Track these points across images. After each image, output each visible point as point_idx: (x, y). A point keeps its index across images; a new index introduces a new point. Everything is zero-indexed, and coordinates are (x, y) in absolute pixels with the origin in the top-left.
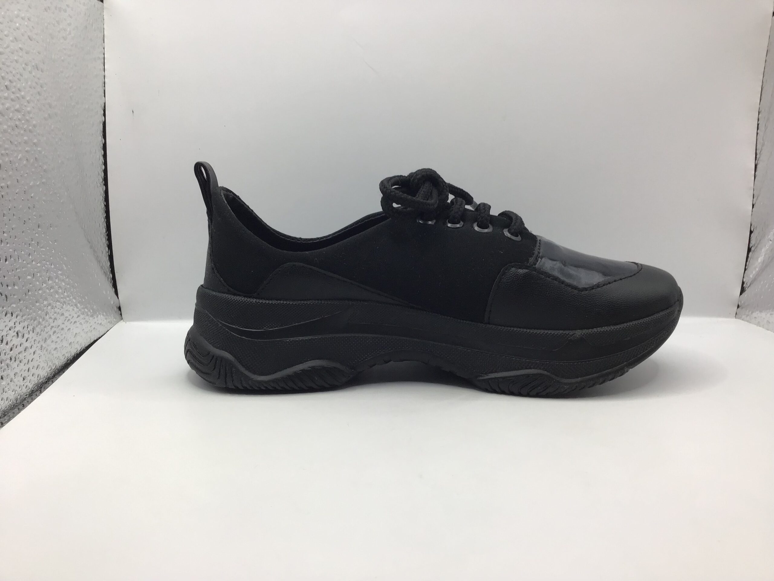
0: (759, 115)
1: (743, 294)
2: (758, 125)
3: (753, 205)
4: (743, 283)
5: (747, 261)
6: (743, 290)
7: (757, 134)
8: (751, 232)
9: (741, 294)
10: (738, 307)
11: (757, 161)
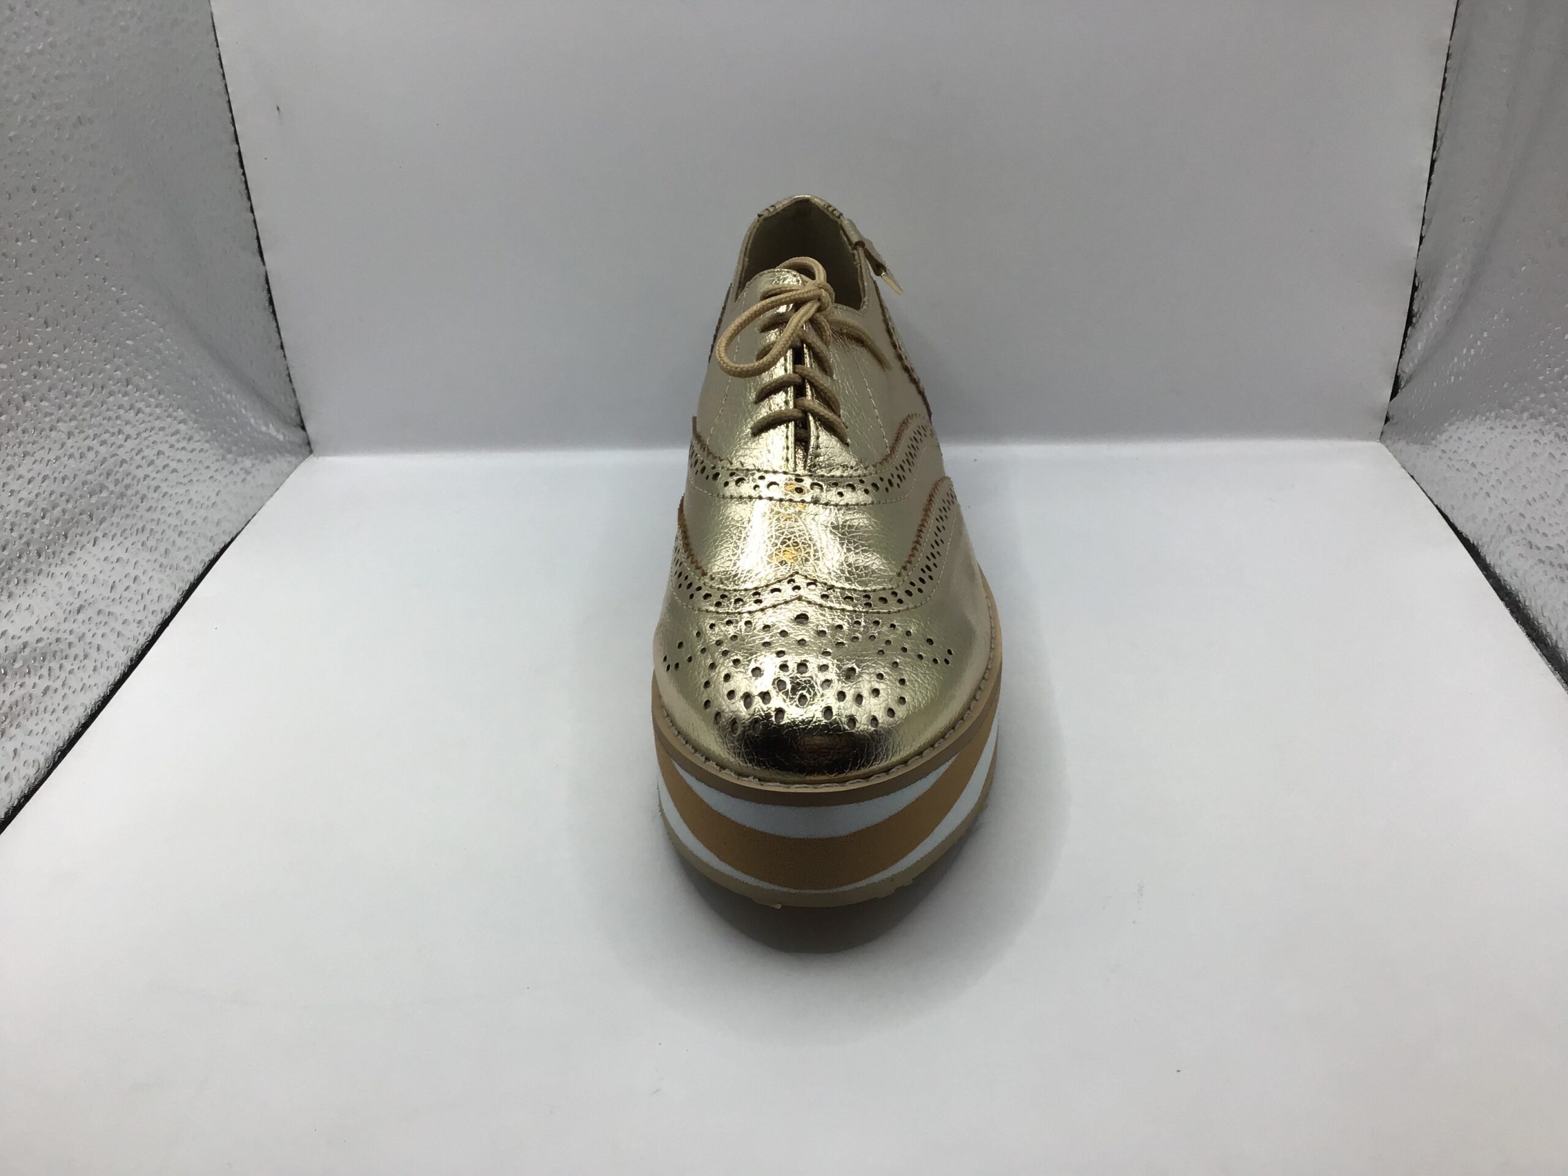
0: (1447, 60)
1: (1395, 399)
2: (1445, 79)
3: (1421, 238)
4: (1397, 378)
5: (1404, 342)
6: (1394, 394)
7: (1441, 98)
8: (1415, 288)
9: (1391, 399)
10: (1387, 420)
11: (1435, 153)
